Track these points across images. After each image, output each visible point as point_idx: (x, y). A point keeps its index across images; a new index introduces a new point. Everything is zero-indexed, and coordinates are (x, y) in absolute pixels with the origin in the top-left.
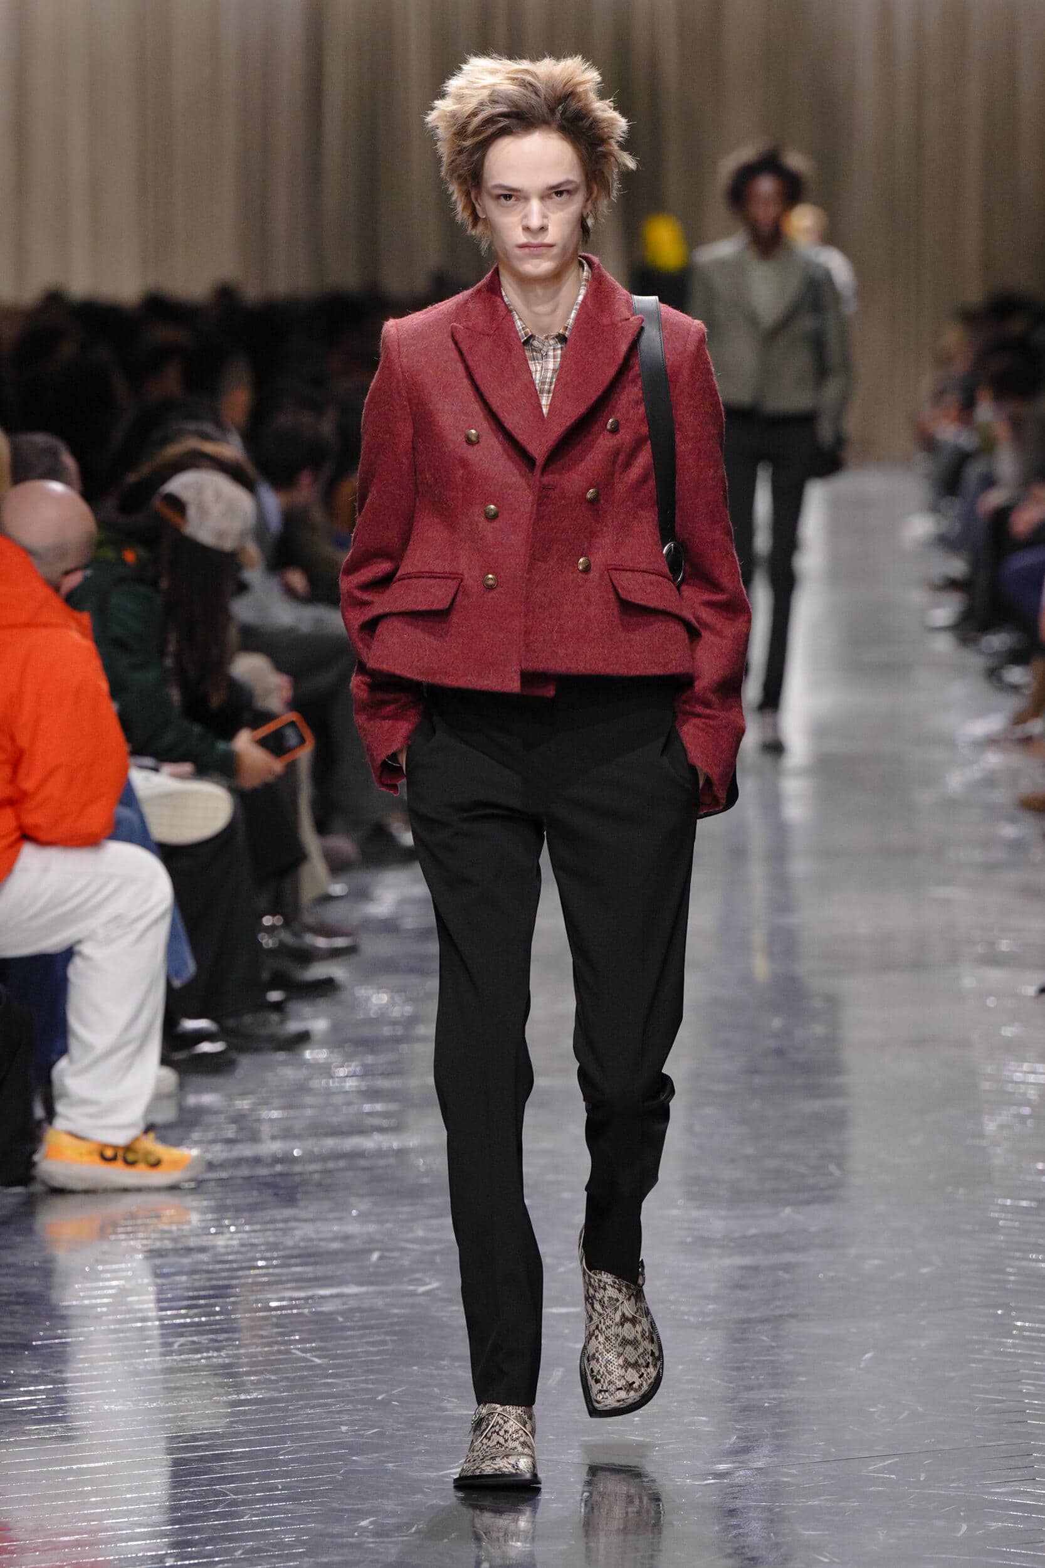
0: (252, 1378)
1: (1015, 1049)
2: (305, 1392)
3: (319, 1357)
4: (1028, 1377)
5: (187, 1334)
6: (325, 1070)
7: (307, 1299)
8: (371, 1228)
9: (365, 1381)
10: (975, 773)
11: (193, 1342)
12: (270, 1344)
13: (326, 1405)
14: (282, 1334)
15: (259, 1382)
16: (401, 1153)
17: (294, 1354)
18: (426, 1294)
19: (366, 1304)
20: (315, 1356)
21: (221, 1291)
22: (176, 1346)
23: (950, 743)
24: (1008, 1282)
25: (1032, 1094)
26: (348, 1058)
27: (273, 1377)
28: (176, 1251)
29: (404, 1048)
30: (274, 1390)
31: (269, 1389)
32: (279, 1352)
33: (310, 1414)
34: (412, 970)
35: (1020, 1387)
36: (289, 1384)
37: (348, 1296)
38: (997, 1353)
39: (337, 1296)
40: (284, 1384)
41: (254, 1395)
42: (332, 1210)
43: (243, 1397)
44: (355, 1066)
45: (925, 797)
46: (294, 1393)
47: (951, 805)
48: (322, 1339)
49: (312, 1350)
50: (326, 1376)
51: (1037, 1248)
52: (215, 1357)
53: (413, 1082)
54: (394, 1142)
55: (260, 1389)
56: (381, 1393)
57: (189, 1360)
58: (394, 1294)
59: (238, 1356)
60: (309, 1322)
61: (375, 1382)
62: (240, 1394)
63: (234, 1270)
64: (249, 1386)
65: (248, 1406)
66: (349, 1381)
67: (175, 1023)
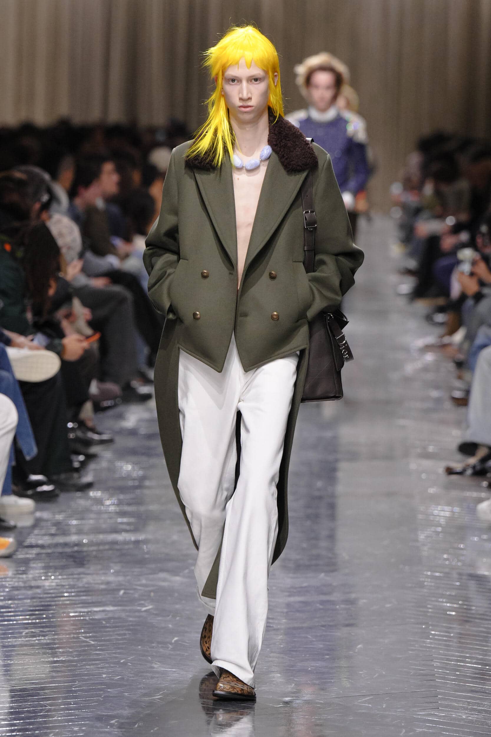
0: (60, 650)
1: (436, 499)
2: (85, 657)
3: (93, 641)
4: (436, 658)
5: (30, 628)
6: (100, 501)
7: (88, 612)
8: (121, 578)
9: (115, 653)
10: (419, 365)
11: (32, 632)
12: (69, 634)
13: (96, 664)
14: (76, 629)
15: (63, 652)
16: (137, 543)
17: (81, 639)
18: (145, 611)
19: (116, 616)
20: (91, 640)
21: (46, 608)
22: (24, 634)
23: (407, 350)
24: (428, 612)
25: (443, 521)
26: (111, 496)
27: (71, 650)
28: (25, 588)
29: (138, 491)
30: (71, 656)
31: (68, 656)
32: (74, 638)
33: (88, 668)
34: (143, 454)
35: (432, 663)
36: (78, 653)
37: (108, 611)
38: (421, 647)
39: (103, 611)
40: (75, 653)
41: (61, 659)
42: (101, 569)
43: (55, 659)
44: (114, 500)
45: (395, 376)
46: (80, 658)
47: (407, 380)
48: (95, 632)
49: (90, 637)
50: (96, 650)
51: (442, 596)
52: (42, 640)
53: (142, 509)
54: (132, 537)
55: (64, 656)
56: (122, 659)
57: (30, 640)
58: (130, 611)
59: (54, 639)
60: (88, 624)
61: (120, 653)
62: (54, 658)
63: (53, 597)
64: (59, 654)
65: (58, 664)
66: (107, 653)
67: (27, 477)
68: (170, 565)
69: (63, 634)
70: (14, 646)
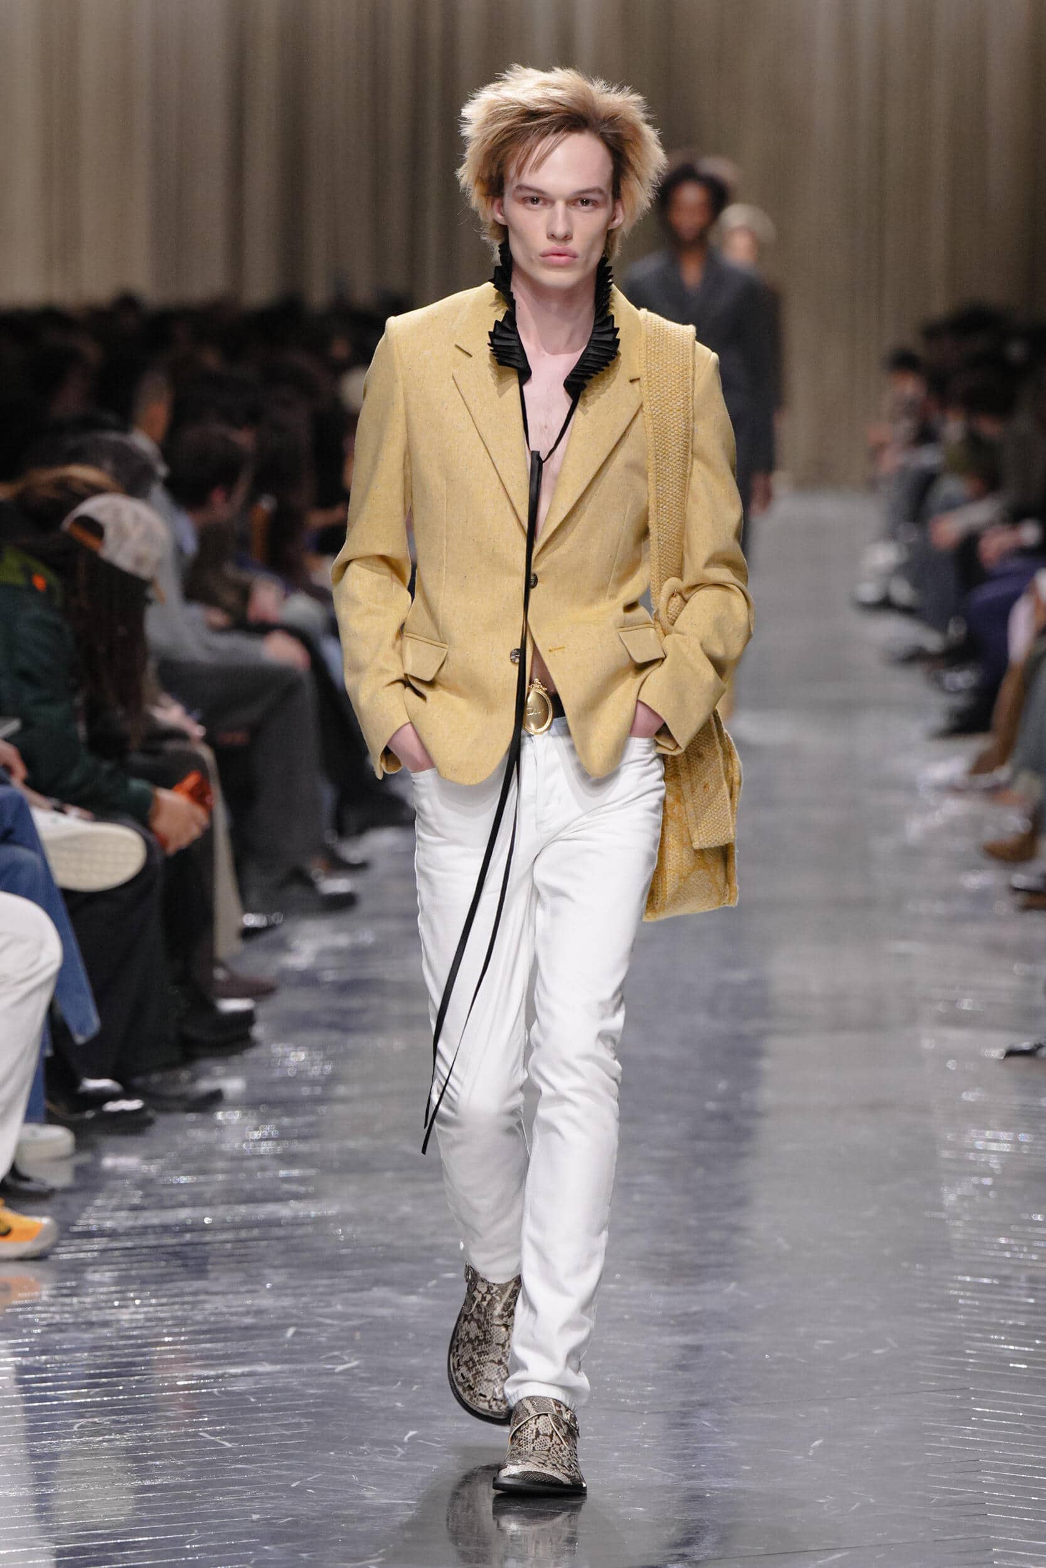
0: (158, 1463)
1: (976, 1115)
2: (214, 1478)
3: (230, 1441)
4: (988, 1466)
5: (88, 1415)
6: (238, 1133)
7: (217, 1377)
8: (286, 1302)
9: (278, 1468)
10: (937, 819)
11: (94, 1424)
12: (178, 1426)
13: (237, 1492)
14: (191, 1416)
15: (164, 1467)
16: (319, 1221)
17: (203, 1437)
18: (342, 1373)
19: (280, 1384)
20: (225, 1440)
21: (125, 1369)
22: (75, 1428)
23: (910, 787)
24: (968, 1364)
25: (995, 1164)
26: (263, 1120)
27: (180, 1462)
28: (77, 1326)
29: (323, 1109)
30: (182, 1476)
31: (174, 1475)
32: (187, 1435)
33: (220, 1501)
34: (332, 1026)
35: (979, 1477)
36: (195, 1469)
37: (261, 1374)
38: (954, 1441)
39: (249, 1374)
40: (190, 1469)
41: (159, 1481)
42: (244, 1283)
43: (147, 1483)
44: (269, 1129)
45: (883, 845)
46: (202, 1479)
47: (911, 854)
48: (233, 1422)
49: (222, 1433)
50: (237, 1462)
51: (998, 1328)
52: (117, 1440)
53: (332, 1147)
54: (312, 1210)
55: (165, 1475)
56: (296, 1480)
57: (89, 1442)
58: (310, 1373)
59: (143, 1439)
60: (219, 1403)
61: (290, 1468)
62: (145, 1479)
63: (139, 1346)
64: (154, 1472)
65: (152, 1493)
66: (262, 1467)
67: (77, 1083)
68: (397, 1269)
69: (163, 1427)
70: (55, 1456)
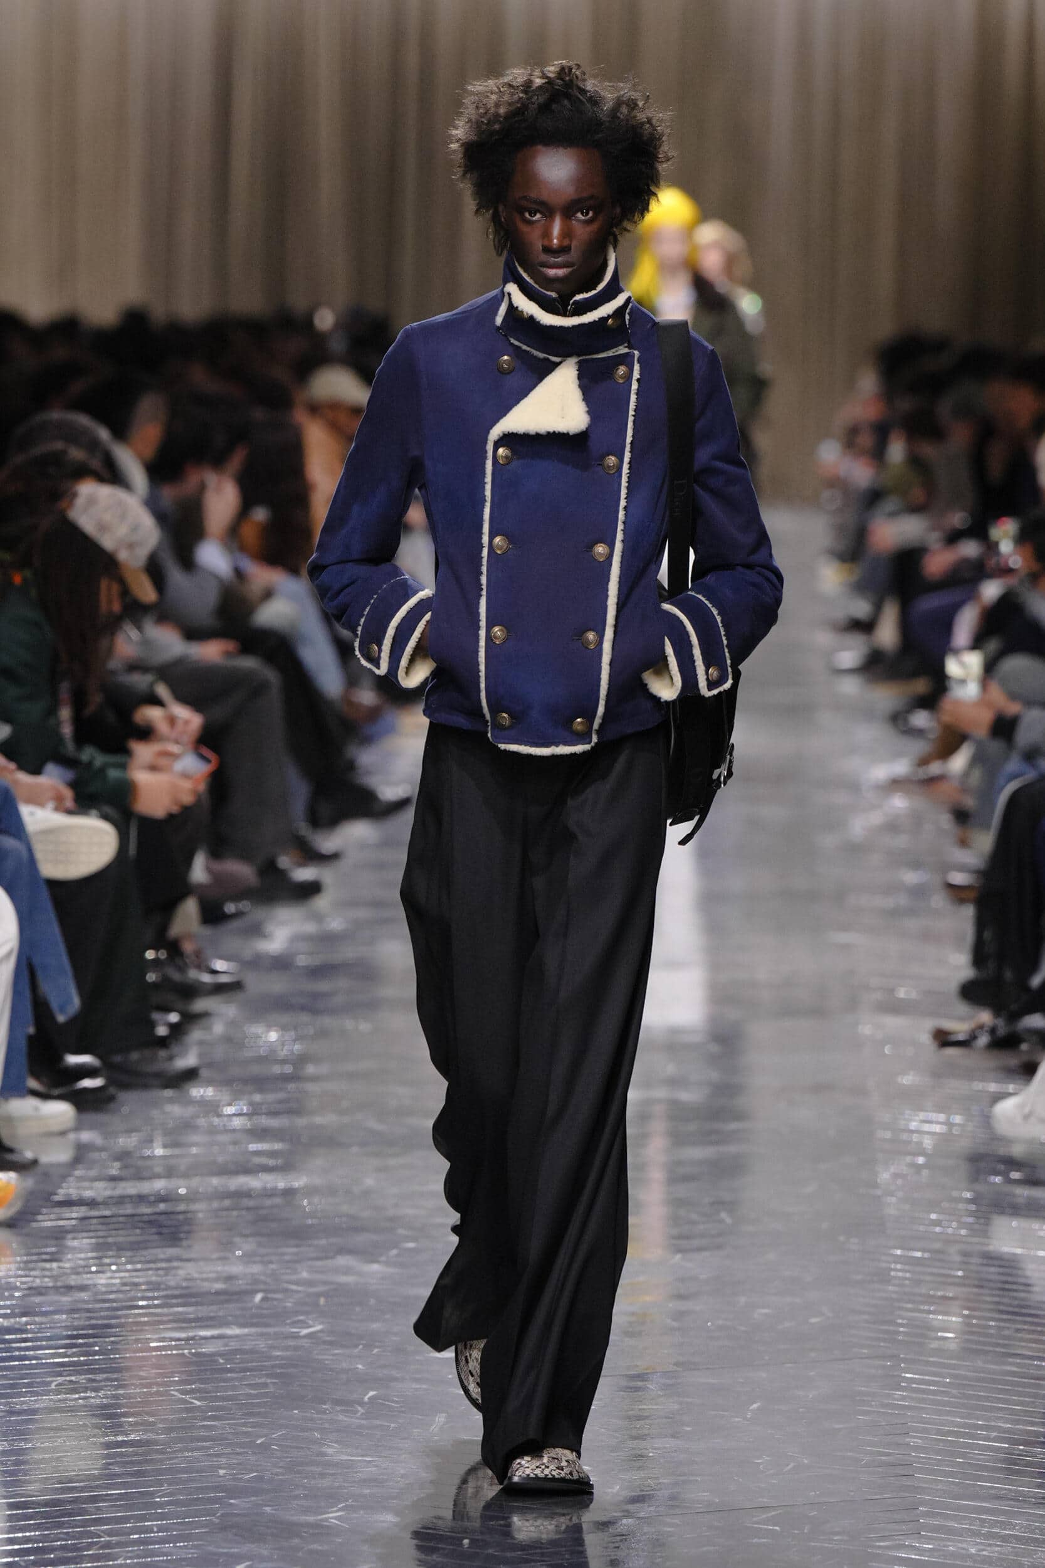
0: (130, 1420)
1: (914, 1098)
2: (182, 1434)
3: (199, 1399)
4: (916, 1430)
5: (65, 1373)
6: (211, 1107)
7: (188, 1339)
8: (256, 1269)
9: (245, 1425)
10: (878, 817)
11: (71, 1381)
12: (149, 1385)
13: (203, 1448)
14: (162, 1375)
15: (136, 1424)
16: (289, 1192)
17: (173, 1395)
18: (308, 1336)
19: (247, 1346)
20: (193, 1398)
21: (100, 1331)
22: (53, 1386)
23: (854, 787)
24: (898, 1333)
25: (928, 1143)
26: (236, 1096)
27: (151, 1419)
28: (56, 1288)
29: (291, 1086)
30: (152, 1431)
31: (146, 1431)
32: (158, 1393)
33: (187, 1457)
34: (303, 1008)
35: (907, 1440)
36: (166, 1426)
37: (230, 1337)
38: (884, 1406)
39: (219, 1337)
40: (161, 1426)
41: (132, 1437)
42: (216, 1250)
43: (120, 1438)
44: (243, 1105)
45: (828, 841)
46: (172, 1435)
47: (855, 850)
48: (202, 1381)
49: (192, 1391)
50: (206, 1419)
51: (928, 1299)
52: (93, 1398)
53: (301, 1122)
54: (280, 1182)
55: (140, 1430)
56: (260, 1437)
57: (66, 1400)
58: (277, 1336)
59: (116, 1397)
60: (189, 1364)
61: (254, 1425)
62: (118, 1435)
63: (117, 1309)
64: (127, 1428)
65: (125, 1448)
66: (228, 1424)
67: (60, 1059)
68: (361, 1239)
69: (136, 1386)
70: (34, 1412)
